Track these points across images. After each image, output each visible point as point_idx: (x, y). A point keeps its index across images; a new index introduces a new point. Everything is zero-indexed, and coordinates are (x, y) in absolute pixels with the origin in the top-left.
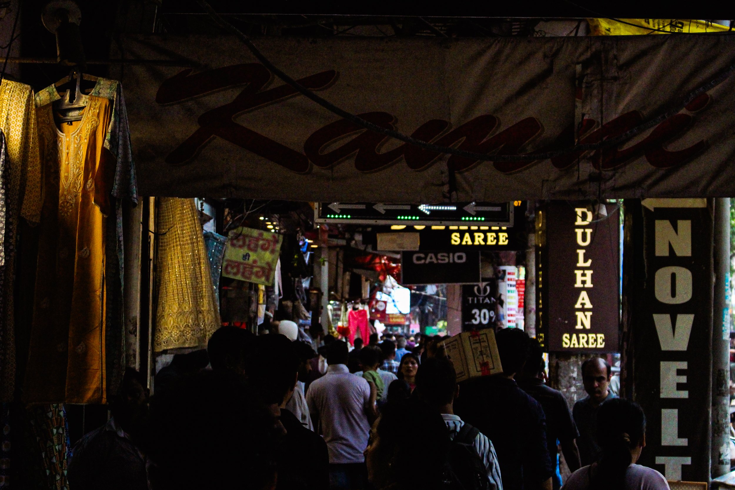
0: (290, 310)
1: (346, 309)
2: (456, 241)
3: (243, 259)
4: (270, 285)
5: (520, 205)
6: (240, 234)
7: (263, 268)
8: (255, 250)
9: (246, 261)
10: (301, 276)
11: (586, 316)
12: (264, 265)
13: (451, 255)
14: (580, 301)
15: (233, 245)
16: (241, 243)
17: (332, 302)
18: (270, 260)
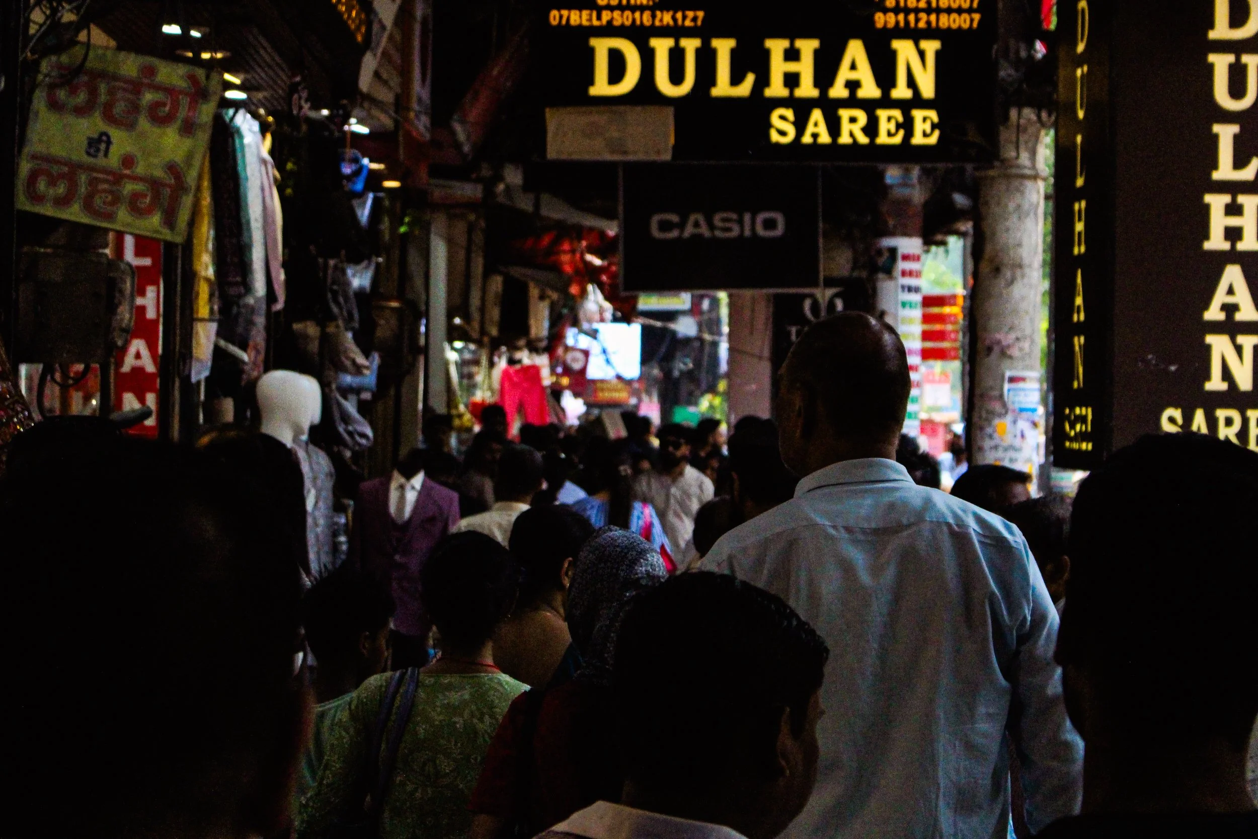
0: (314, 347)
1: (492, 364)
2: (782, 133)
3: (88, 154)
4: (179, 239)
5: (975, 25)
6: (80, 69)
7: (155, 184)
8: (129, 125)
9: (101, 161)
10: (343, 252)
11: (1239, 349)
12: (159, 173)
13: (747, 217)
14: (1220, 297)
15: (55, 106)
16: (82, 97)
17: (458, 344)
18: (179, 157)
